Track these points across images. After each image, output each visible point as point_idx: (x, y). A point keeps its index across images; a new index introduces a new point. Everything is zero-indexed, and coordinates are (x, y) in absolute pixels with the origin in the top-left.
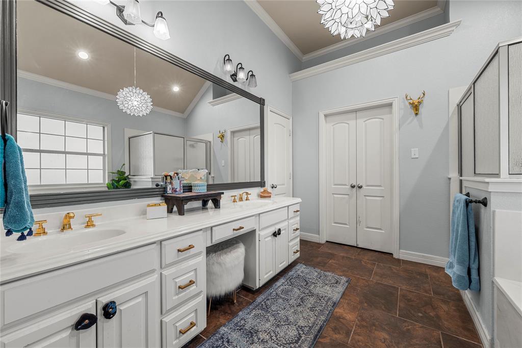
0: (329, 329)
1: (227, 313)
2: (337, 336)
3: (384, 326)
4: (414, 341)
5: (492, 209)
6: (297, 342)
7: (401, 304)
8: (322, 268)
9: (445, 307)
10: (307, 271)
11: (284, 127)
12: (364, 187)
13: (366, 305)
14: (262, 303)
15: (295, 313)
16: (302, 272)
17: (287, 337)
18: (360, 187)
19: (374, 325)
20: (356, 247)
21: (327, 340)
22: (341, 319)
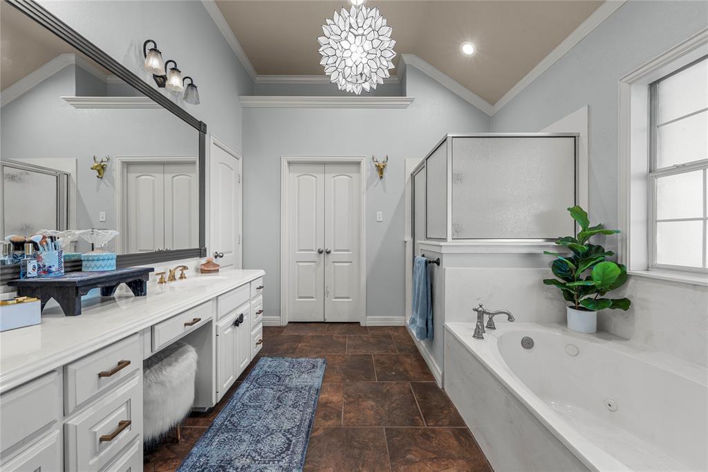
0: (319, 419)
1: (169, 459)
2: (330, 423)
3: (368, 395)
4: (394, 398)
5: (444, 267)
6: (288, 449)
7: (377, 369)
8: (293, 355)
9: (408, 360)
10: (275, 363)
11: (232, 170)
12: (332, 252)
13: (348, 380)
14: (226, 423)
15: (275, 417)
16: (269, 367)
17: (274, 449)
18: (328, 253)
19: (360, 397)
20: (324, 322)
21: (320, 432)
22: (329, 405)
